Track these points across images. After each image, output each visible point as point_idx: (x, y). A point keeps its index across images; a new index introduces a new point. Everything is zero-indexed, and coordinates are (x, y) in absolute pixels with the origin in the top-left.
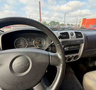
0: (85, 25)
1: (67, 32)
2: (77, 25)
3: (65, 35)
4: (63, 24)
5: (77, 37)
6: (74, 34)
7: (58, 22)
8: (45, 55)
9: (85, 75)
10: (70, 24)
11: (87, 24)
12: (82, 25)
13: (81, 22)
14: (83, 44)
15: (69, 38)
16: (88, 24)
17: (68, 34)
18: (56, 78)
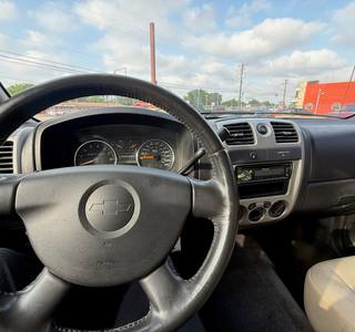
0: (314, 104)
1: (246, 124)
2: (287, 104)
3: (239, 132)
4: (234, 101)
5: (280, 138)
6: (270, 130)
7: (216, 94)
8: (178, 183)
9: (310, 271)
10: (261, 101)
11: (322, 101)
12: (305, 103)
13: (302, 95)
14: (301, 161)
15: (251, 141)
16: (326, 101)
17: (249, 128)
18: (210, 253)
